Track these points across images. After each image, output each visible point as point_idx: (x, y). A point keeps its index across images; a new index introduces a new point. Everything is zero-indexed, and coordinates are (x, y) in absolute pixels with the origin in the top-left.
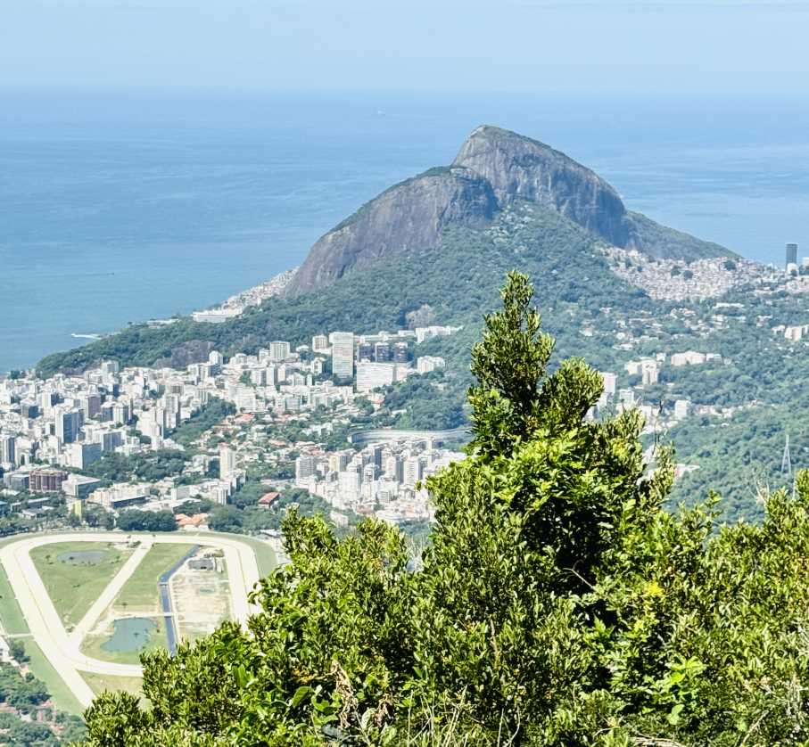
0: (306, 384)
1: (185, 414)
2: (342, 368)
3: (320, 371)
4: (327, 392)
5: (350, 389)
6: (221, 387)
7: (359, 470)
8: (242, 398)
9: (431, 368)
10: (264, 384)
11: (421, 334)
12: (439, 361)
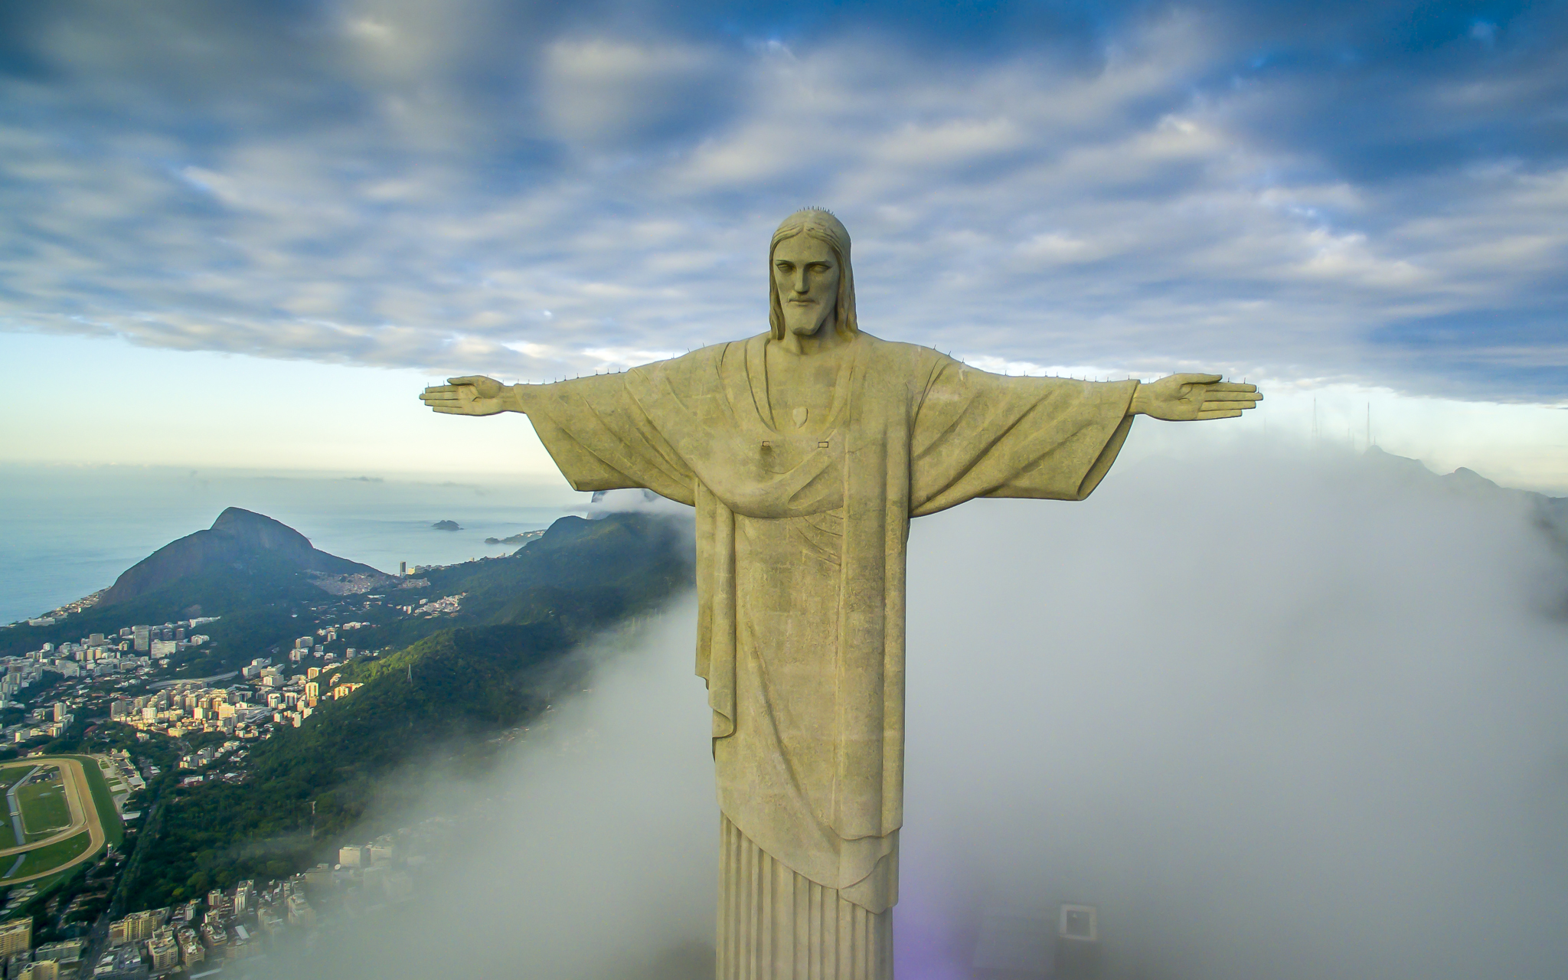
0: (116, 657)
1: (25, 684)
2: (141, 644)
3: (126, 649)
4: (129, 663)
5: (147, 658)
6: (53, 662)
7: (156, 705)
8: (70, 669)
9: (200, 642)
10: (86, 660)
11: (193, 623)
12: (206, 638)
